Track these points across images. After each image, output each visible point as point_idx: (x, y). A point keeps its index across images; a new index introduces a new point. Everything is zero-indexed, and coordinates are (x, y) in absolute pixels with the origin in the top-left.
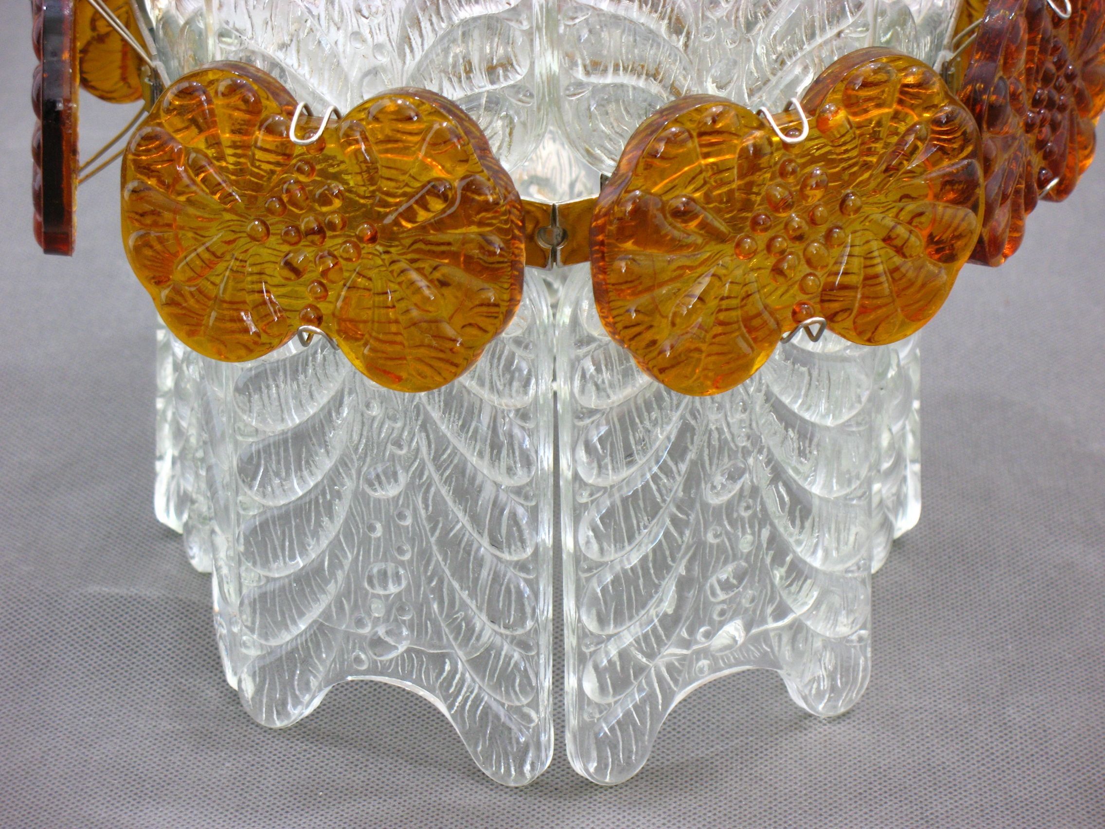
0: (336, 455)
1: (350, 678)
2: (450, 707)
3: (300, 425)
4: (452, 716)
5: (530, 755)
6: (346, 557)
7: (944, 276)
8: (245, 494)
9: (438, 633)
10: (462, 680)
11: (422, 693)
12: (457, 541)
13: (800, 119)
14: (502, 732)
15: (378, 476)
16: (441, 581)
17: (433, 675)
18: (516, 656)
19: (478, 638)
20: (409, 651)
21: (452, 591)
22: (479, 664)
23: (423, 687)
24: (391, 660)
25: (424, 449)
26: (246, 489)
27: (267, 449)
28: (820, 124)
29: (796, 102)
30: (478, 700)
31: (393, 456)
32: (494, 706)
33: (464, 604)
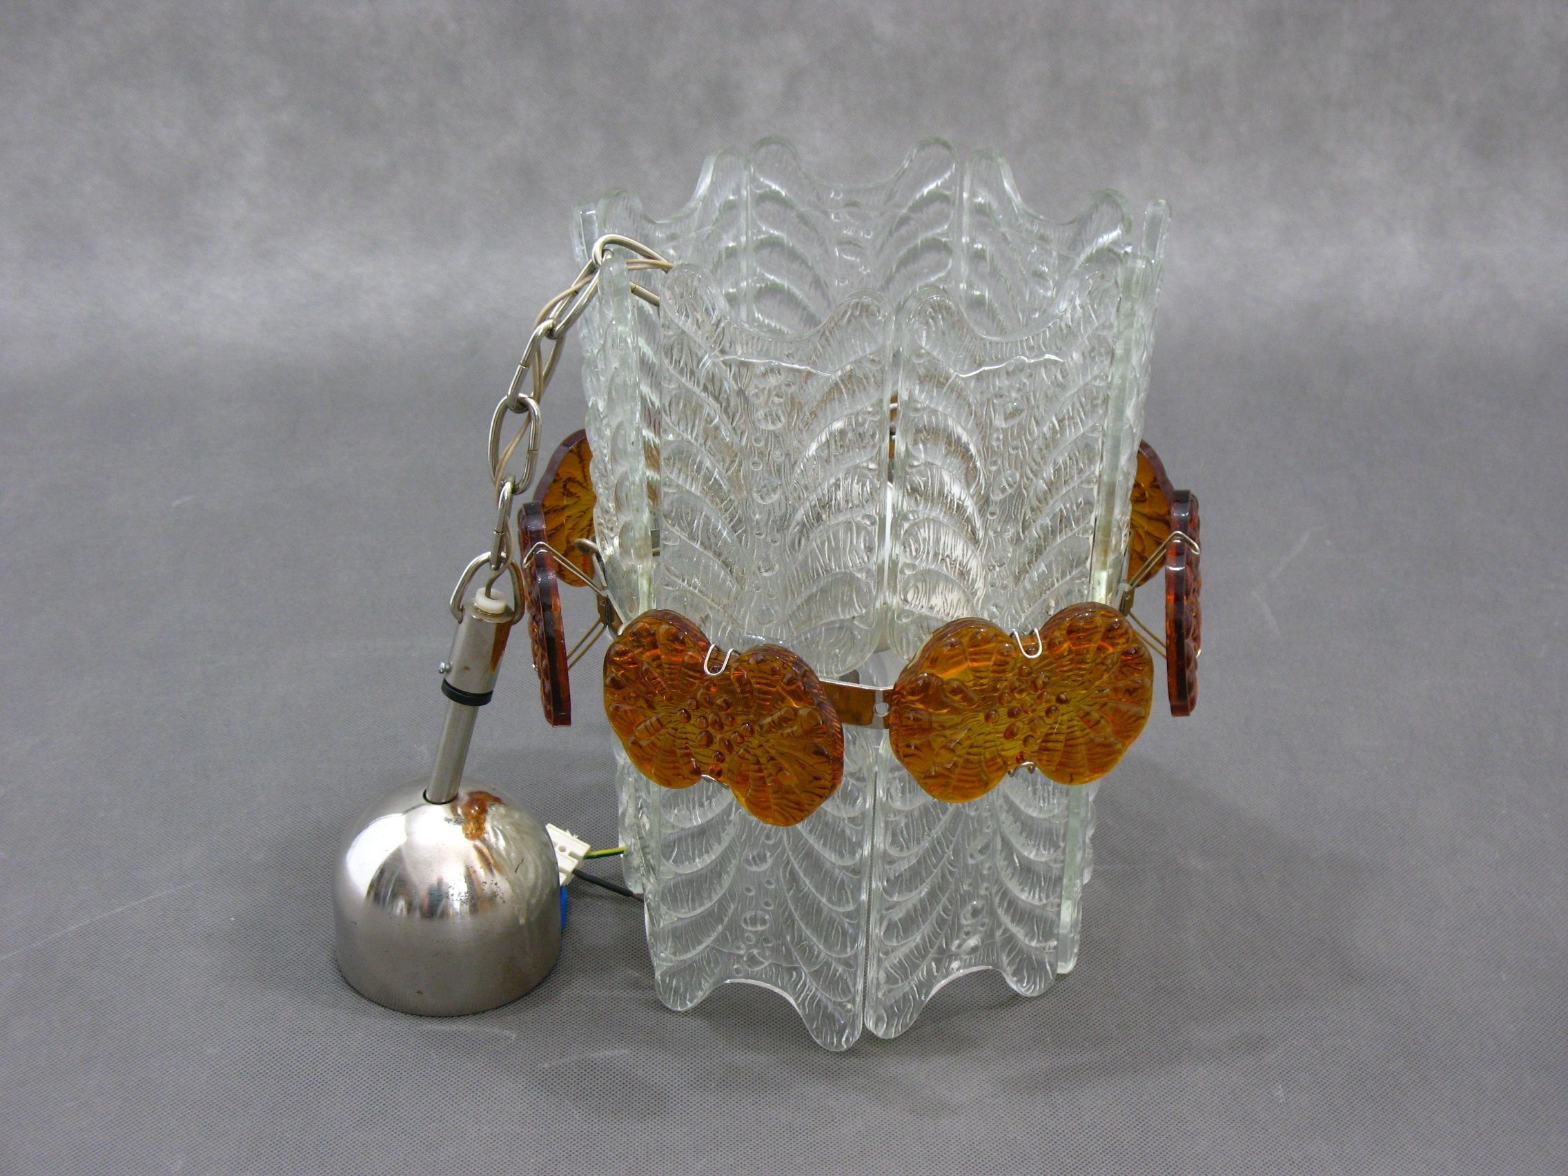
0: (725, 844)
1: (728, 981)
2: (796, 1000)
3: (702, 824)
4: (798, 1005)
5: (847, 1031)
6: (730, 908)
7: (1119, 746)
8: (665, 865)
9: (789, 953)
10: (804, 984)
11: (777, 990)
12: (806, 896)
13: (1038, 644)
14: (829, 1018)
15: (753, 858)
16: (793, 922)
17: (786, 979)
18: (840, 970)
19: (818, 956)
20: (770, 965)
21: (800, 929)
22: (816, 975)
23: (779, 988)
24: (758, 972)
25: (785, 840)
26: (665, 862)
27: (680, 839)
28: (1050, 646)
29: (1036, 631)
30: (814, 996)
31: (764, 845)
32: (824, 1000)
33: (807, 938)
